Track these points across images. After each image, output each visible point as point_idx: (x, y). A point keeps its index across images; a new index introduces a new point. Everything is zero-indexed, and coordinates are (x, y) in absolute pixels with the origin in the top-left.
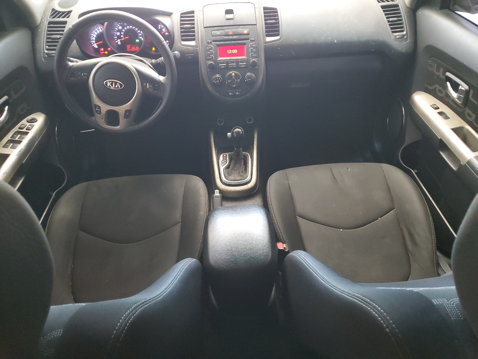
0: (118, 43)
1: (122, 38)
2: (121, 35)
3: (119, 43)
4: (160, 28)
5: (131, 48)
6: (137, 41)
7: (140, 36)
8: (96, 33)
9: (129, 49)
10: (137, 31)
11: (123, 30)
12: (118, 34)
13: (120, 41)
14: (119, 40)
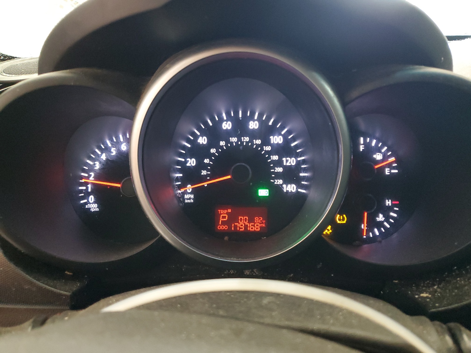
0: (186, 196)
1: (204, 179)
2: (201, 165)
3: (189, 198)
4: (362, 148)
5: (233, 218)
6: (263, 192)
7: (278, 176)
8: (104, 157)
9: (224, 223)
10: (269, 158)
11: (213, 151)
12: (192, 162)
13: (194, 191)
14: (189, 188)
